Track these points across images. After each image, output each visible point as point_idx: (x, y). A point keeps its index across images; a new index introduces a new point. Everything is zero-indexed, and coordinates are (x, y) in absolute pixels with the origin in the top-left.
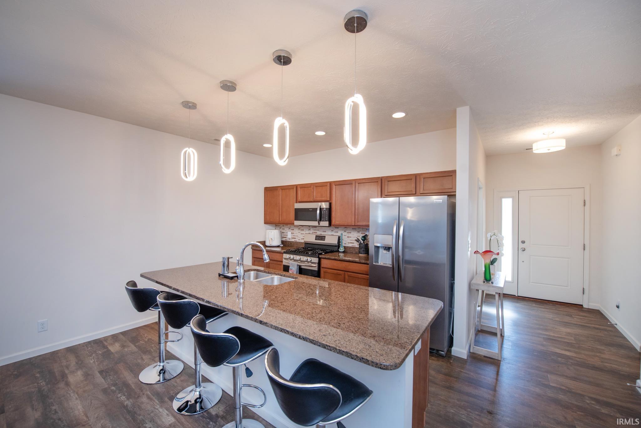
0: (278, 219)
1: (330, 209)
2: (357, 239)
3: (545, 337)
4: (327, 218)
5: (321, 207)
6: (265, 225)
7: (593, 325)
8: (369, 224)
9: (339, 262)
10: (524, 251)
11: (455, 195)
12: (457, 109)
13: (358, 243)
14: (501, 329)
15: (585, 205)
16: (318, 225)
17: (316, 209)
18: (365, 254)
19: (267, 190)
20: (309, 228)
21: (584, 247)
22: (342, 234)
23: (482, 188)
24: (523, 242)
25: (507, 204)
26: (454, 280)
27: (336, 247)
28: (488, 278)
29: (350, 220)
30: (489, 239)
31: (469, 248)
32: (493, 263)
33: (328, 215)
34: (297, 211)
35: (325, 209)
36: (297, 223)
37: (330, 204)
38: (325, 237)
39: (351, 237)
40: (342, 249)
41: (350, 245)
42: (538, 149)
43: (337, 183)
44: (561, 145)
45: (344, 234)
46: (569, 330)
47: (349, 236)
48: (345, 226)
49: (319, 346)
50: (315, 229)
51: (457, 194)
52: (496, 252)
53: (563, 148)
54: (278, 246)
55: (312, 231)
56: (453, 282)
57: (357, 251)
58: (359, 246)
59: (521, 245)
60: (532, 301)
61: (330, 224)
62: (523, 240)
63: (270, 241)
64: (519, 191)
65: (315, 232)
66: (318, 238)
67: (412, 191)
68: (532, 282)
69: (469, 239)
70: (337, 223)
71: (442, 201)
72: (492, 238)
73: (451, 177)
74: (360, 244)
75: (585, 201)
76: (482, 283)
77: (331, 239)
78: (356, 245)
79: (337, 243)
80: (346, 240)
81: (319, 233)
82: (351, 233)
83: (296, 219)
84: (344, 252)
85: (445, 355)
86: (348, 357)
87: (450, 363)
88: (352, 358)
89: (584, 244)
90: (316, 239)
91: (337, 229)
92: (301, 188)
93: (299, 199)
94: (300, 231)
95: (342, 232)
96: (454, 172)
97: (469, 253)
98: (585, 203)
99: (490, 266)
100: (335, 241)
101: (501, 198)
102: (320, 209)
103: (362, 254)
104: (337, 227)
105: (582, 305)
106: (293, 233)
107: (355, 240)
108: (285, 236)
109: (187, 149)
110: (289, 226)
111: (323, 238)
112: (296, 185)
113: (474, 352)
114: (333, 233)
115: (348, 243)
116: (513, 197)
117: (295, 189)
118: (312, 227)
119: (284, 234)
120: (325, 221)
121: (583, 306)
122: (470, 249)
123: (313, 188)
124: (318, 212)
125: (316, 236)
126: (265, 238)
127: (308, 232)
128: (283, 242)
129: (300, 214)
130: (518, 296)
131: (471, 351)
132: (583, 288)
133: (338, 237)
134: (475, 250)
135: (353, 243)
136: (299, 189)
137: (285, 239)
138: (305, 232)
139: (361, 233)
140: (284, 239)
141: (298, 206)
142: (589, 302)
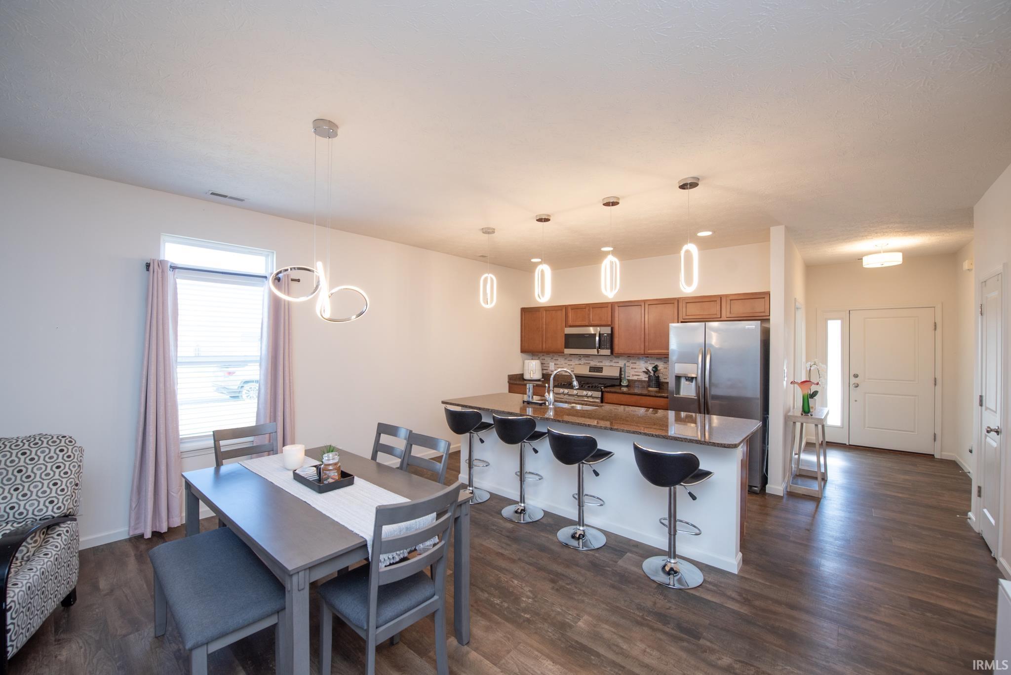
0: (540, 346)
1: (612, 335)
2: (646, 370)
3: (877, 482)
4: (608, 345)
5: (601, 333)
6: (522, 354)
7: (940, 474)
8: (668, 352)
9: (627, 396)
10: (857, 387)
11: (769, 319)
12: (771, 228)
13: (647, 376)
14: (824, 473)
15: (935, 329)
16: (597, 354)
17: (594, 335)
18: (656, 388)
19: (524, 311)
20: (579, 358)
21: (935, 381)
22: (625, 365)
23: (800, 308)
24: (856, 376)
25: (834, 328)
26: (768, 413)
27: (617, 380)
28: (806, 410)
29: (639, 348)
30: (808, 369)
31: (785, 377)
32: (814, 397)
33: (609, 342)
34: (567, 336)
35: (606, 335)
36: (567, 351)
37: (612, 329)
38: (602, 368)
39: (636, 368)
40: (624, 383)
41: (635, 378)
42: (869, 262)
43: (621, 305)
44: (897, 259)
45: (627, 364)
46: (907, 477)
47: (634, 367)
48: (629, 355)
49: (671, 439)
50: (587, 359)
51: (771, 318)
52: (816, 382)
53: (901, 263)
54: (539, 380)
55: (583, 361)
56: (766, 416)
57: (645, 385)
58: (649, 379)
59: (854, 380)
60: (868, 450)
61: (612, 353)
62: (856, 373)
63: (531, 373)
64: (851, 311)
65: (587, 363)
66: (592, 369)
67: (716, 314)
68: (868, 427)
69: (785, 368)
70: (621, 351)
71: (754, 327)
72: (812, 368)
73: (764, 299)
74: (650, 377)
75: (935, 323)
76: (800, 415)
77: (610, 369)
78: (644, 377)
79: (618, 375)
80: (630, 371)
81: (595, 363)
82: (635, 363)
83: (567, 347)
84: (627, 386)
85: (758, 492)
86: (697, 443)
87: (765, 498)
88: (701, 444)
89: (935, 379)
90: (589, 372)
91: (618, 359)
92: (572, 309)
93: (570, 322)
94: (566, 361)
95: (625, 362)
96: (768, 294)
97: (785, 383)
98: (935, 326)
99: (809, 399)
100: (616, 374)
101: (826, 320)
102: (600, 334)
103: (652, 387)
104: (619, 356)
105: (933, 455)
106: (557, 364)
107: (644, 372)
108: (545, 368)
109: (486, 275)
110: (551, 355)
111: (600, 369)
112: (565, 305)
113: (791, 491)
114: (612, 364)
115: (633, 375)
116: (842, 319)
117: (564, 310)
118: (583, 357)
119: (545, 365)
120: (607, 349)
121: (935, 455)
122: (786, 379)
123: (589, 310)
124: (597, 338)
125: (590, 367)
126: (523, 370)
127: (577, 362)
128: (543, 375)
129: (573, 341)
130: (849, 445)
131: (789, 490)
132: (935, 434)
133: (619, 368)
134: (792, 380)
135: (638, 375)
136: (570, 310)
137: (547, 371)
138: (574, 362)
139: (649, 363)
140: (545, 372)
141: (569, 331)
142: (941, 451)
